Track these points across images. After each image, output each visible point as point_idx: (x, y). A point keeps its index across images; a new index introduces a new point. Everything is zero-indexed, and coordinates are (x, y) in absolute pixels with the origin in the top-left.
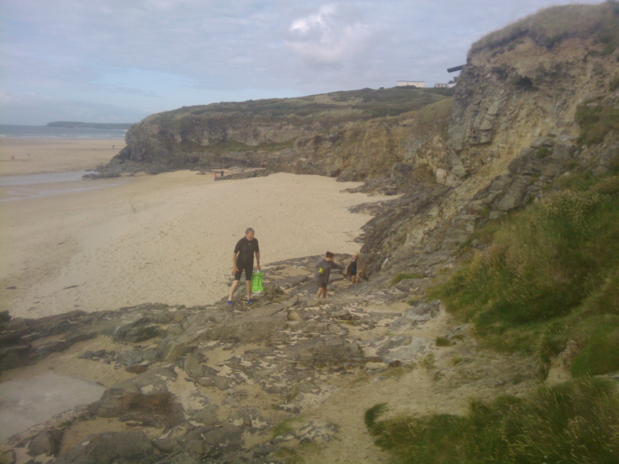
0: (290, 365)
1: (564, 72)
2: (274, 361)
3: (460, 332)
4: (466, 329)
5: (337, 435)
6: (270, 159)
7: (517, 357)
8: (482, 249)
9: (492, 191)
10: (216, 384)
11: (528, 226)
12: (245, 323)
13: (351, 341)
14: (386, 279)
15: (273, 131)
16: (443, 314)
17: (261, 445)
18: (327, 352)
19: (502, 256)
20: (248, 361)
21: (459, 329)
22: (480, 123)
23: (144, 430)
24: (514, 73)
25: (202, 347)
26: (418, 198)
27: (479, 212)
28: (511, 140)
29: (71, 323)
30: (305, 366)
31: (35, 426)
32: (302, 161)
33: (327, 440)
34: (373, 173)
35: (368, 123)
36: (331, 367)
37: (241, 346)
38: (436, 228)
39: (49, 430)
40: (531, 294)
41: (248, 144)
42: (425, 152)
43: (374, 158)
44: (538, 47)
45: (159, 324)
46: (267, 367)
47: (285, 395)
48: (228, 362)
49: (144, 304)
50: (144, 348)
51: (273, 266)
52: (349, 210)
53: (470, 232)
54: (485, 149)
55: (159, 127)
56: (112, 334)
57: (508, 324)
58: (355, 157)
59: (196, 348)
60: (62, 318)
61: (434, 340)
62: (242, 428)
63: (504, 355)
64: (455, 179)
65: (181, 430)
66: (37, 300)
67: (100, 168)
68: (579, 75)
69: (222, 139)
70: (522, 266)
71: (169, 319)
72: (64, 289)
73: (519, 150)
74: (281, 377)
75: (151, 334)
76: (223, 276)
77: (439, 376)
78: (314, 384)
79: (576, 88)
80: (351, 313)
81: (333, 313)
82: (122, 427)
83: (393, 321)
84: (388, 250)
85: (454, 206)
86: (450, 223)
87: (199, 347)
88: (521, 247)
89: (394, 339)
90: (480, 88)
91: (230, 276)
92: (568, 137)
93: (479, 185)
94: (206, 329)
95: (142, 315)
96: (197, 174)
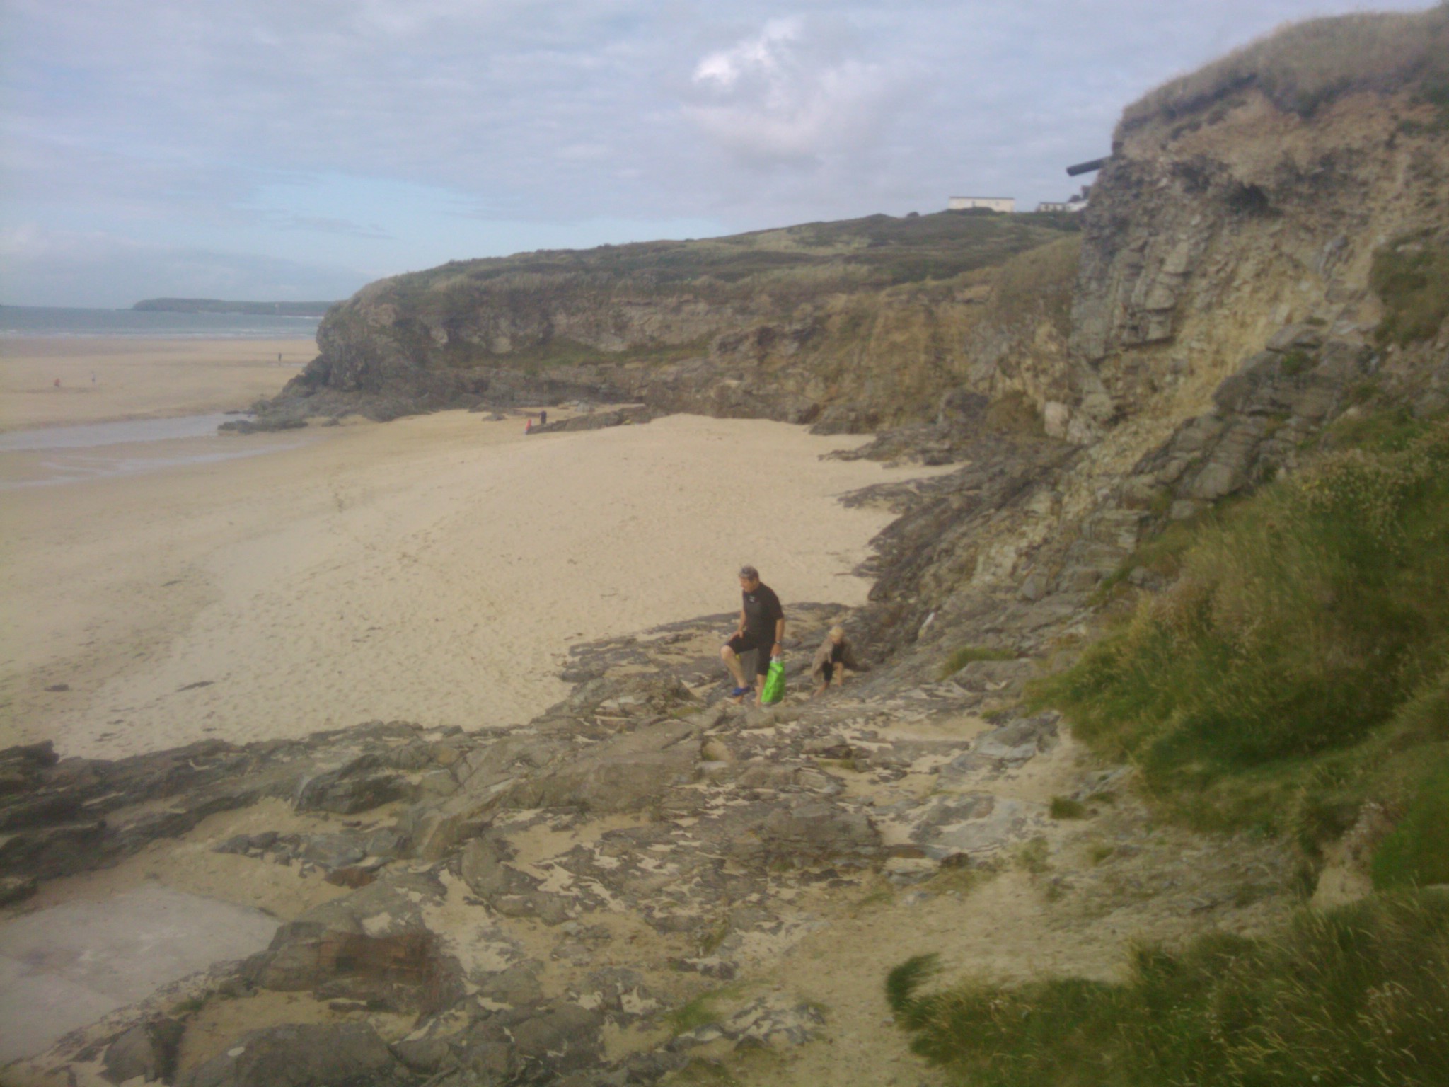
0: (710, 866)
1: (1342, 171)
2: (671, 856)
3: (1106, 784)
4: (1120, 779)
5: (824, 1030)
6: (653, 382)
7: (1244, 844)
8: (1155, 590)
9: (1178, 454)
10: (537, 911)
11: (1263, 535)
12: (601, 766)
13: (850, 808)
14: (929, 662)
15: (659, 317)
16: (1066, 743)
17: (644, 1055)
18: (796, 835)
19: (1202, 607)
20: (611, 856)
21: (1104, 778)
22: (1147, 294)
23: (372, 1021)
24: (1225, 175)
25: (502, 824)
26: (1002, 472)
27: (1147, 503)
28: (1219, 332)
29: (198, 769)
30: (743, 866)
31: (120, 1010)
32: (729, 387)
33: (799, 1040)
34: (895, 415)
35: (882, 296)
36: (806, 868)
37: (593, 820)
38: (1046, 541)
39: (151, 1019)
40: (1273, 695)
41: (602, 347)
42: (1018, 364)
43: (897, 378)
44: (1281, 113)
45: (401, 772)
46: (656, 871)
47: (699, 935)
48: (564, 859)
49: (366, 725)
50: (368, 826)
51: (664, 634)
52: (840, 500)
53: (1126, 549)
54: (1158, 356)
55: (394, 311)
56: (292, 795)
57: (1218, 765)
58: (852, 376)
59: (488, 825)
60: (177, 759)
61: (1045, 805)
62: (600, 1013)
63: (1212, 839)
64: (1089, 427)
65: (457, 1019)
66: (116, 717)
67: (260, 407)
68: (1378, 178)
69: (541, 336)
70: (1251, 628)
71: (423, 759)
72: (179, 691)
73: (1240, 356)
74: (688, 895)
75: (383, 793)
76: (549, 658)
77: (1059, 889)
78: (766, 909)
79: (1371, 210)
80: (849, 741)
81: (807, 741)
82: (320, 1012)
83: (947, 760)
84: (934, 595)
85: (1088, 490)
86: (1080, 530)
87: (497, 823)
88: (1247, 584)
89: (951, 803)
90: (1146, 211)
91: (565, 656)
92: (1354, 326)
93: (1145, 440)
94: (511, 781)
95: (362, 750)
96: (485, 419)
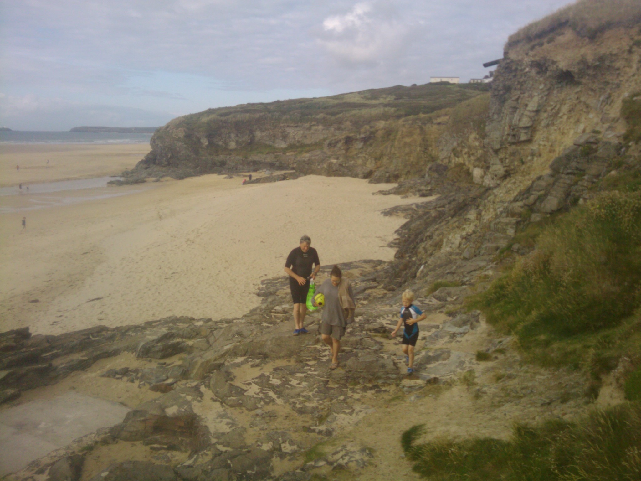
0: (322, 383)
1: (608, 64)
2: (304, 379)
3: (501, 345)
4: (508, 342)
5: (373, 460)
6: (299, 161)
7: (564, 373)
8: (523, 254)
9: (534, 193)
10: (244, 405)
11: (573, 230)
12: (273, 338)
13: (386, 356)
14: (421, 288)
15: (302, 132)
16: (483, 326)
17: (291, 473)
18: (361, 369)
19: (546, 263)
20: (277, 379)
21: (500, 342)
22: (520, 120)
23: (169, 455)
24: (555, 66)
25: (229, 364)
26: (454, 200)
27: (520, 215)
28: (552, 137)
29: (93, 339)
30: (337, 383)
31: (56, 450)
32: (332, 163)
33: (362, 466)
34: (406, 174)
35: (401, 122)
36: (365, 384)
37: (270, 362)
38: (474, 232)
39: (70, 455)
40: (578, 304)
41: (276, 146)
42: (461, 151)
43: (407, 158)
44: (580, 38)
45: (184, 340)
46: (298, 386)
47: (317, 415)
48: (256, 380)
49: (170, 318)
50: (169, 365)
52: (382, 213)
53: (510, 236)
54: (525, 148)
55: (184, 130)
56: (135, 351)
57: (553, 336)
58: (387, 157)
59: (223, 364)
60: (84, 335)
61: (474, 355)
62: (271, 452)
63: (550, 370)
64: (493, 179)
65: (207, 455)
66: (60, 314)
67: (125, 174)
68: (624, 67)
69: (249, 141)
70: (568, 273)
71: (194, 334)
72: (88, 302)
73: (562, 148)
74: (312, 397)
75: (176, 350)
76: (252, 286)
77: (480, 394)
78: (347, 403)
79: (621, 81)
80: (385, 325)
81: (366, 325)
82: (146, 451)
83: (430, 334)
84: (424, 257)
85: (493, 209)
86: (489, 227)
87: (226, 363)
88: (567, 253)
89: (431, 354)
90: (519, 83)
91: (259, 285)
92: (614, 134)
93: (519, 186)
94: (233, 344)
95: (167, 330)
96: (225, 178)
